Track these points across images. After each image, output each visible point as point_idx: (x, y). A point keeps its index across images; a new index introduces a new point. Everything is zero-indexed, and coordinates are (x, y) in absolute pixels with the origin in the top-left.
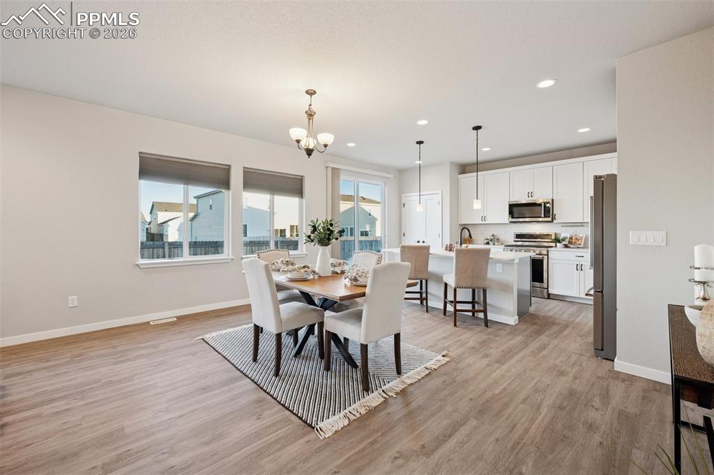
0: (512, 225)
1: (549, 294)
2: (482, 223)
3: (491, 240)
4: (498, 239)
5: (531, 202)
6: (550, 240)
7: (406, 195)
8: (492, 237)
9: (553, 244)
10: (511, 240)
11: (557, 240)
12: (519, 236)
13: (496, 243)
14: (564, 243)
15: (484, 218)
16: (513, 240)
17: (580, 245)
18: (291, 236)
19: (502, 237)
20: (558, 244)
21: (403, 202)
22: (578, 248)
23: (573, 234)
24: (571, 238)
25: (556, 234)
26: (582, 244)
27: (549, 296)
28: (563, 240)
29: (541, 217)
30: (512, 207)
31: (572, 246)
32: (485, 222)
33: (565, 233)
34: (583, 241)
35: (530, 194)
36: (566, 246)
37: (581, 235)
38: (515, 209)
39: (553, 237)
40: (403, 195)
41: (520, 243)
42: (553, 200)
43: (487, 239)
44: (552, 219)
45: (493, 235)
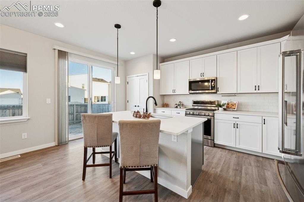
0: (191, 95)
1: (214, 144)
2: (173, 94)
3: (179, 105)
4: (183, 105)
5: (203, 79)
6: (214, 105)
7: (129, 76)
8: (179, 103)
9: (217, 108)
10: (190, 105)
11: (220, 106)
12: (195, 103)
13: (181, 107)
14: (224, 107)
15: (174, 91)
16: (192, 105)
17: (235, 109)
18: (95, 101)
19: (185, 103)
20: (220, 108)
21: (127, 81)
22: (233, 111)
23: (229, 102)
24: (228, 104)
25: (218, 101)
26: (236, 108)
27: (215, 146)
28: (223, 105)
29: (209, 90)
30: (191, 83)
31: (228, 109)
32: (175, 94)
33: (224, 101)
34: (236, 106)
35: (202, 74)
36: (225, 110)
37: (235, 102)
38: (193, 84)
39: (216, 103)
40: (127, 77)
41: (196, 107)
42: (217, 78)
43: (176, 104)
44: (217, 91)
45: (180, 102)
